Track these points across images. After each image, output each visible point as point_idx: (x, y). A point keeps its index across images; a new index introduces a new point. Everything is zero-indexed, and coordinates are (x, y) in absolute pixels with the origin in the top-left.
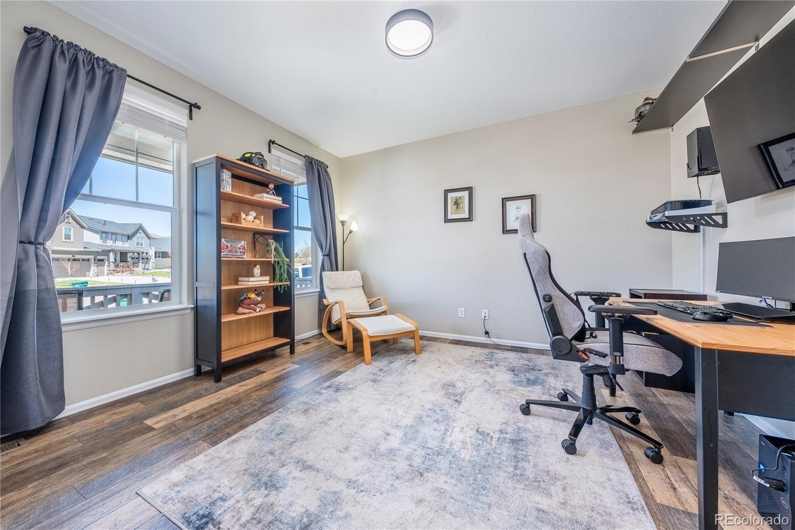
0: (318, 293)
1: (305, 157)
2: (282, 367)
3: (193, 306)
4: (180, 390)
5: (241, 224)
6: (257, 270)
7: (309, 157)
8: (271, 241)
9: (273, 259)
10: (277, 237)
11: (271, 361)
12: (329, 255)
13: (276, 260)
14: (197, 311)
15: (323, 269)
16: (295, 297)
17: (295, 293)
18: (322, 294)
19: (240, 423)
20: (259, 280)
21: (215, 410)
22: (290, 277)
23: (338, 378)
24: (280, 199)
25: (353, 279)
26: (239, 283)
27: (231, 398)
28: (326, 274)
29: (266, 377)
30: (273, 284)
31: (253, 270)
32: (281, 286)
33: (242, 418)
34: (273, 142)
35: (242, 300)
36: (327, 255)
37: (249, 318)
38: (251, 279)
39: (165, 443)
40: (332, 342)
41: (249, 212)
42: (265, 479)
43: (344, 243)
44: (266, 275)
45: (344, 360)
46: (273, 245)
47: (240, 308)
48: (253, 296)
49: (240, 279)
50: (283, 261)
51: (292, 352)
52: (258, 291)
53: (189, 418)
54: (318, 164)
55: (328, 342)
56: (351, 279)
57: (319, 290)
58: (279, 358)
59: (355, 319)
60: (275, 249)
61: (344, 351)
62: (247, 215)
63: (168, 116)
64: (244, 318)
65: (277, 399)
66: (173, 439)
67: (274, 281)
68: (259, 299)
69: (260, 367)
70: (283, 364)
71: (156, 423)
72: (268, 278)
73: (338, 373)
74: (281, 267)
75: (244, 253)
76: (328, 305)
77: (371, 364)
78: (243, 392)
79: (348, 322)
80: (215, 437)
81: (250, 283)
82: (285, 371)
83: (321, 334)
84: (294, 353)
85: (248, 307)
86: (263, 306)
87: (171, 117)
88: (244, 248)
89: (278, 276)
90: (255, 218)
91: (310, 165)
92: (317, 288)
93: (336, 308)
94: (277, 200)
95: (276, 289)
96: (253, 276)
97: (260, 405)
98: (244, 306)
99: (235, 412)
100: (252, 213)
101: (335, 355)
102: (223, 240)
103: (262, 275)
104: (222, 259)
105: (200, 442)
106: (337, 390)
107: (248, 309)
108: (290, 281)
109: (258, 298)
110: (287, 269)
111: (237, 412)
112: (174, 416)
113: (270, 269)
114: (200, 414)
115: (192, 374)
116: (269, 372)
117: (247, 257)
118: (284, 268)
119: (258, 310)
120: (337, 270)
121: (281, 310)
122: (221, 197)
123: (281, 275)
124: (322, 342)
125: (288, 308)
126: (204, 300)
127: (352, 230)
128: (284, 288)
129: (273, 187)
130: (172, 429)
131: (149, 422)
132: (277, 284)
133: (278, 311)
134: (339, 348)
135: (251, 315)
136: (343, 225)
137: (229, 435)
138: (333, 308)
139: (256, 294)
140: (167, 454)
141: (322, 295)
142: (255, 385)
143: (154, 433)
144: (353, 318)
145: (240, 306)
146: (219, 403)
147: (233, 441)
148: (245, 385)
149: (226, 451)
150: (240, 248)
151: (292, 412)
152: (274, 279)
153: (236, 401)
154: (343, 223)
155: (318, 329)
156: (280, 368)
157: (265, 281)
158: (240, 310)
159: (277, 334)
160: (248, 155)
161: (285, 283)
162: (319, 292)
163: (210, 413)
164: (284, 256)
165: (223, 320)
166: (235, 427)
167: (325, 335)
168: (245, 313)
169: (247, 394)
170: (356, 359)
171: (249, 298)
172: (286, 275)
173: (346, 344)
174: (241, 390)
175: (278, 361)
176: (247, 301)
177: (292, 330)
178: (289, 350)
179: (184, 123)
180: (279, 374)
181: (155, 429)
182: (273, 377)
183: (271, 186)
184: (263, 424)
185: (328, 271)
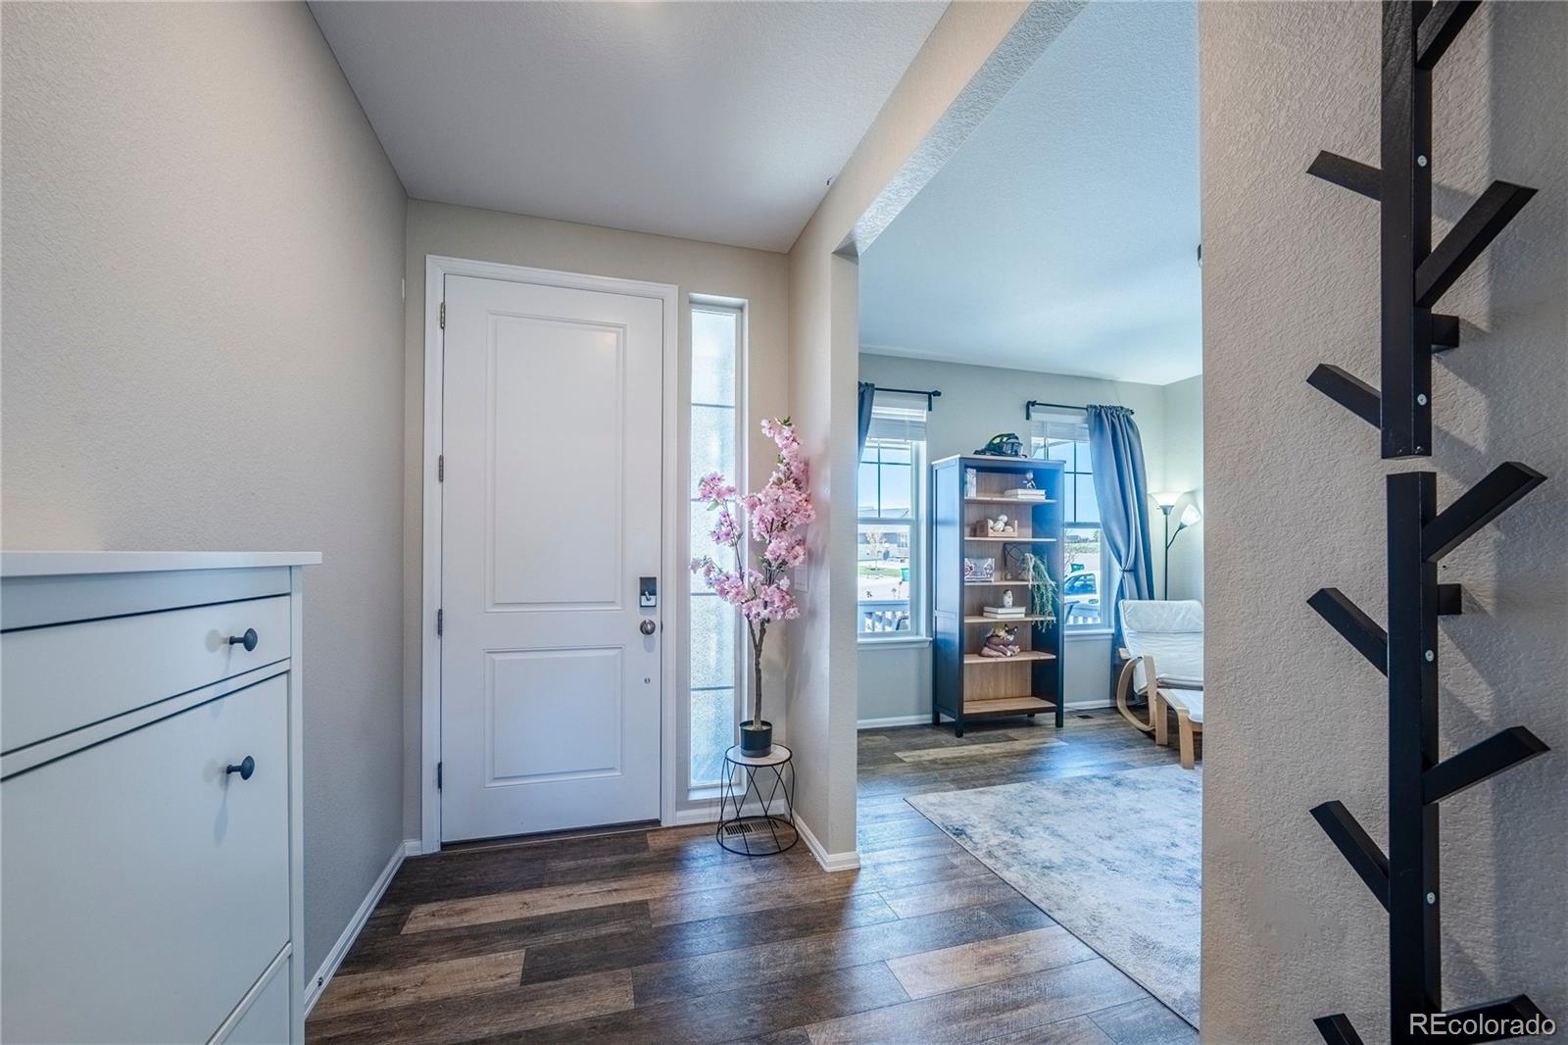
0: (1110, 637)
1: (1087, 409)
2: (1042, 740)
3: (931, 639)
4: (920, 735)
5: (987, 536)
6: (1008, 599)
7: (1095, 407)
8: (1028, 555)
9: (1031, 583)
10: (1038, 550)
11: (1026, 729)
12: (1134, 570)
13: (1036, 583)
14: (937, 646)
15: (1121, 594)
16: (1065, 639)
17: (1066, 633)
18: (1117, 639)
19: (988, 781)
20: (1011, 612)
21: (959, 762)
22: (1056, 612)
23: (1126, 772)
24: (1043, 492)
25: (1184, 617)
26: (985, 614)
27: (976, 756)
28: (1128, 604)
29: (1020, 745)
30: (1030, 619)
31: (1002, 598)
32: (1042, 622)
33: (988, 777)
34: (1034, 403)
35: (989, 638)
36: (1130, 571)
37: (997, 663)
38: (1000, 611)
39: (915, 774)
40: (1132, 724)
41: (999, 515)
42: (1011, 827)
43: (1167, 548)
44: (1021, 605)
45: (1146, 753)
46: (1031, 560)
47: (986, 649)
48: (1002, 633)
49: (986, 609)
50: (1046, 586)
51: (1059, 724)
52: (1010, 626)
53: (934, 761)
54: (1112, 414)
55: (1125, 723)
56: (1181, 616)
57: (1113, 631)
58: (1038, 728)
59: (1172, 690)
60: (1034, 568)
61: (1150, 741)
62: (996, 521)
63: (909, 416)
64: (990, 663)
65: (1030, 772)
66: (923, 774)
67: (1032, 613)
68: (1011, 638)
69: (1012, 733)
70: (1043, 736)
71: (906, 757)
72: (1023, 610)
73: (1126, 766)
74: (1042, 595)
75: (991, 574)
76: (1128, 660)
77: (1193, 769)
78: (990, 754)
79: (1158, 693)
80: (962, 783)
81: (999, 616)
82: (1046, 745)
83: (1115, 709)
84: (1062, 726)
85: (995, 647)
86: (1017, 649)
87: (912, 416)
88: (991, 568)
89: (1038, 607)
90: (1006, 524)
91: (1098, 419)
92: (1110, 627)
93: (1141, 667)
94: (1038, 496)
95: (1035, 626)
96: (1003, 606)
97: (1009, 771)
98: (992, 646)
99: (980, 770)
100: (1001, 517)
101: (1131, 743)
102: (966, 559)
103: (1015, 604)
104: (966, 584)
105: (948, 783)
106: (1118, 784)
107: (995, 650)
108: (1057, 615)
109: (1009, 637)
110: (1052, 596)
111: (982, 771)
112: (920, 756)
113: (1027, 598)
114: (945, 761)
115: (930, 722)
116: (1022, 741)
117: (995, 580)
118: (1047, 597)
119: (1009, 654)
120: (1151, 597)
121: (1042, 658)
122: (965, 503)
123: (1042, 606)
124: (1113, 721)
125: (1054, 657)
126: (944, 633)
127: (1184, 523)
128: (1048, 625)
129: (1032, 476)
130: (918, 766)
131: (899, 755)
132: (1037, 619)
133: (1037, 658)
134: (1142, 735)
135: (999, 660)
136: (1165, 513)
137: (975, 787)
138: (1137, 666)
139: (1006, 631)
140: (920, 784)
141: (1117, 641)
142: (1003, 750)
143: (904, 764)
144: (1169, 688)
145: (985, 645)
146: (962, 757)
147: (980, 792)
148: (992, 748)
149: (974, 796)
150: (986, 569)
151: (1048, 789)
152: (1031, 611)
153: (982, 761)
154: (1166, 510)
155: (1111, 698)
156: (1038, 741)
157: (1018, 614)
158: (986, 650)
159: (1036, 692)
160: (998, 440)
161: (1049, 618)
162: (1113, 634)
163: (954, 763)
164: (1047, 577)
165: (965, 662)
166: (981, 782)
167: (1122, 710)
168: (992, 657)
169: (995, 758)
170: (1168, 756)
171: (997, 636)
172: (1050, 607)
173: (1154, 730)
174: (987, 751)
175: (1037, 731)
176: (995, 640)
177: (1060, 690)
178: (1054, 721)
179: (922, 417)
180: (1035, 747)
181: (904, 762)
182: (1028, 748)
183: (1030, 476)
184: (1013, 788)
185: (1131, 599)
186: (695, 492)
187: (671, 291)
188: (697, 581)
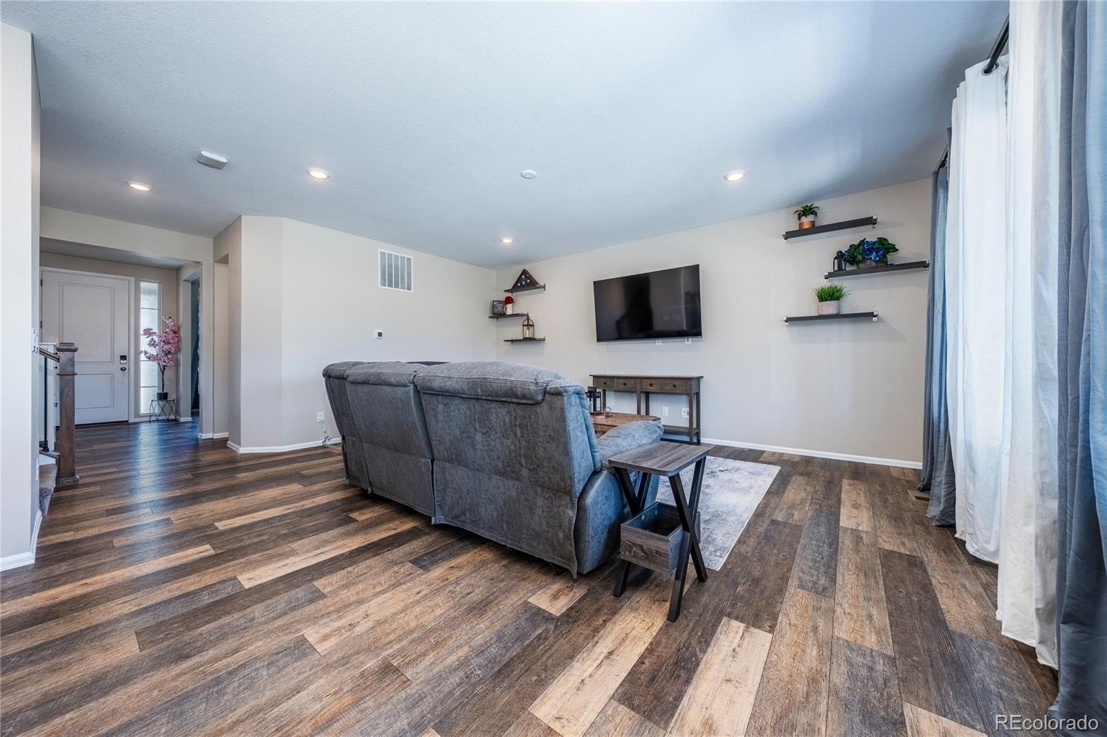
186: (142, 332)
187: (132, 279)
188: (143, 357)
